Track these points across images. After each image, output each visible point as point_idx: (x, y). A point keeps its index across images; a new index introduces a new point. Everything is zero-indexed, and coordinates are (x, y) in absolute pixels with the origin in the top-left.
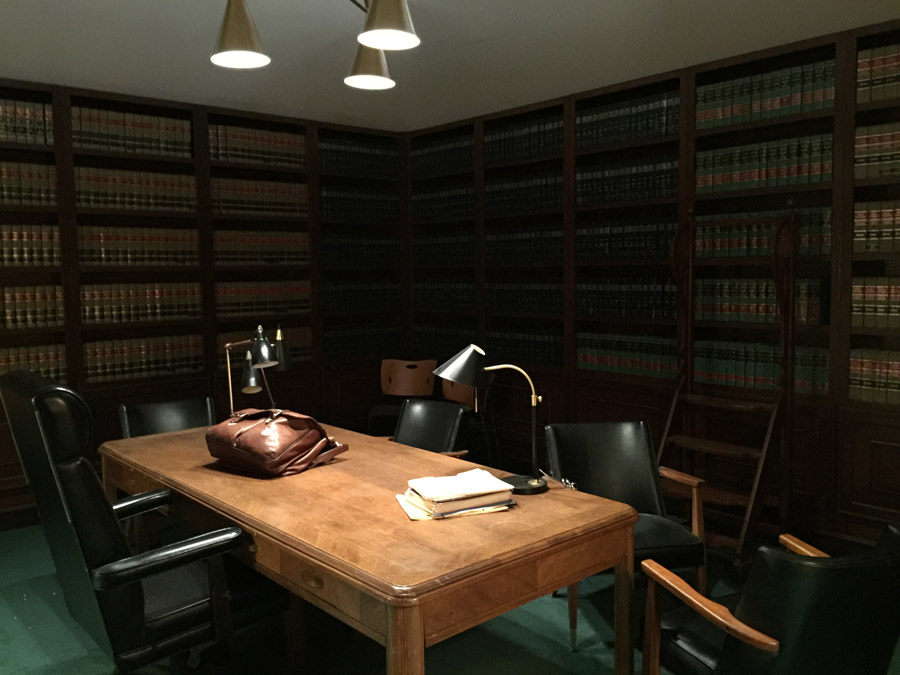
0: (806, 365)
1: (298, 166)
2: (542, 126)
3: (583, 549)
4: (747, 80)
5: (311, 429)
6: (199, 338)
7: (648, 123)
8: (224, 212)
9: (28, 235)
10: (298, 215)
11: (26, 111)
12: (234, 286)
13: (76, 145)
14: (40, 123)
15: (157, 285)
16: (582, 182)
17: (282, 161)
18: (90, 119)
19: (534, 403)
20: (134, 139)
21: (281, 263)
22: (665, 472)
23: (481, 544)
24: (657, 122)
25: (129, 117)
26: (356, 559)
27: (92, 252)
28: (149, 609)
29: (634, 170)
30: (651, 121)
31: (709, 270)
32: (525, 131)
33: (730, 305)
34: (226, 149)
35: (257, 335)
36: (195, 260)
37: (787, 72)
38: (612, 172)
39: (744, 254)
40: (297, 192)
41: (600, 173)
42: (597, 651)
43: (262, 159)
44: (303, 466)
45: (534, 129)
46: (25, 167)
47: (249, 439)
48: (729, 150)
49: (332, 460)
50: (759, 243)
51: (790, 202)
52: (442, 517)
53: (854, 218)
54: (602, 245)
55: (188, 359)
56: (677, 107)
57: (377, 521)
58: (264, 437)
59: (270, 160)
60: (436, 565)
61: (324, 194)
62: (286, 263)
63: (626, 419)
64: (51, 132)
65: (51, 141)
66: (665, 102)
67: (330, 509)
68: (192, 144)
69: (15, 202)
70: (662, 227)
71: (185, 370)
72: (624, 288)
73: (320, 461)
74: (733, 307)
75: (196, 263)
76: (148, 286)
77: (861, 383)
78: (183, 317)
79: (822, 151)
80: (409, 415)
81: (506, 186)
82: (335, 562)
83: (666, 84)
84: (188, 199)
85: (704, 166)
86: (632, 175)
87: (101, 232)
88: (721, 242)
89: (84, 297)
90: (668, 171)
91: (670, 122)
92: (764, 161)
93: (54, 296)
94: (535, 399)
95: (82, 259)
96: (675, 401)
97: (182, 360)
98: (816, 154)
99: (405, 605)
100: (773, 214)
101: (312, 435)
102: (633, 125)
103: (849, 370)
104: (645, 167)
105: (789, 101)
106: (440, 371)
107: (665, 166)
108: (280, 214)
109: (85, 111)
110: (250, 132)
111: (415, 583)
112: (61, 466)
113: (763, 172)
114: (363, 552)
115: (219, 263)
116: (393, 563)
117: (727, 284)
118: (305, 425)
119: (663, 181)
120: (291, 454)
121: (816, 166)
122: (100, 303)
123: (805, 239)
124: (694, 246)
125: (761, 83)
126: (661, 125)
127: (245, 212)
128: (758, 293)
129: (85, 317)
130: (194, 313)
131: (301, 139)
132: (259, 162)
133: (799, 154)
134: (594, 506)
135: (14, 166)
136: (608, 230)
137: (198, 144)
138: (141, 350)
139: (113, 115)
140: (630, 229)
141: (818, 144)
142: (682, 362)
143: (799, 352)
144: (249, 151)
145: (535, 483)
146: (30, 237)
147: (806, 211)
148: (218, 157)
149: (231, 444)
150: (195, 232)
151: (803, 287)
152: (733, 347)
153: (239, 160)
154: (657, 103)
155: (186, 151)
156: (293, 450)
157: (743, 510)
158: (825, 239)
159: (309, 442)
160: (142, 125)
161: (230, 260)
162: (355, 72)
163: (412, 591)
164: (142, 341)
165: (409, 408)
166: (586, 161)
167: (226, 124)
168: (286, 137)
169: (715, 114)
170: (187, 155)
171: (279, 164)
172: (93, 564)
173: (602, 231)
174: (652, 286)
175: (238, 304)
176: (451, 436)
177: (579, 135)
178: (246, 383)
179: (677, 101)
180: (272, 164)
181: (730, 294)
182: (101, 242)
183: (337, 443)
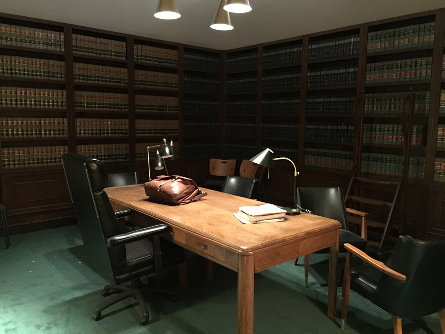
0: (414, 165)
1: (174, 65)
2: (292, 50)
3: (318, 238)
4: (393, 30)
5: (192, 185)
6: (128, 145)
7: (344, 49)
8: (140, 86)
9: (52, 94)
10: (174, 89)
11: (52, 35)
12: (143, 121)
13: (74, 52)
14: (58, 41)
15: (109, 120)
16: (310, 76)
17: (167, 62)
18: (81, 40)
19: (295, 175)
20: (100, 50)
21: (165, 111)
22: (349, 210)
23: (276, 233)
24: (348, 49)
25: (98, 39)
26: (223, 237)
27: (81, 103)
28: (128, 258)
29: (336, 71)
30: (345, 48)
31: (370, 120)
32: (284, 51)
33: (379, 137)
34: (141, 56)
35: (164, 143)
36: (127, 108)
37: (412, 27)
38: (325, 72)
39: (387, 112)
40: (173, 78)
41: (319, 73)
42: (317, 287)
43: (158, 61)
44: (188, 201)
45: (288, 51)
46: (51, 62)
47: (165, 188)
48: (382, 63)
49: (200, 200)
50: (395, 107)
51: (411, 88)
52: (256, 222)
53: (440, 97)
54: (319, 107)
55: (122, 155)
56: (358, 42)
57: (228, 223)
58: (172, 187)
59: (161, 62)
60: (258, 240)
61: (186, 79)
62: (168, 111)
63: (332, 187)
64: (63, 46)
65: (63, 50)
66: (352, 39)
67: (205, 218)
68: (126, 53)
69: (46, 78)
70: (348, 99)
71: (121, 160)
72: (329, 127)
73: (195, 199)
74: (381, 137)
75: (127, 110)
76: (105, 120)
77: (440, 173)
78: (121, 135)
79: (427, 65)
80: (228, 182)
81: (273, 78)
82: (214, 238)
83: (353, 31)
84: (124, 79)
85: (370, 70)
86: (335, 74)
87: (85, 93)
88: (377, 107)
89: (77, 124)
90: (353, 72)
91: (354, 49)
92: (399, 69)
93: (63, 123)
94: (296, 173)
95: (76, 106)
96: (352, 180)
97: (120, 155)
98: (424, 66)
99: (247, 254)
100: (402, 94)
101: (192, 188)
102: (337, 50)
103: (434, 167)
104: (342, 70)
105: (413, 40)
106: (253, 160)
107: (351, 70)
108: (165, 88)
109: (79, 36)
110: (153, 48)
111: (251, 246)
112: (95, 193)
113: (398, 74)
114: (225, 234)
115: (137, 110)
116: (239, 239)
117: (378, 127)
118: (189, 183)
119: (350, 77)
120: (184, 195)
121: (424, 72)
122: (84, 127)
123: (417, 106)
124: (364, 108)
125: (399, 32)
126: (350, 50)
127: (150, 87)
128: (393, 131)
129: (77, 133)
130: (126, 134)
131: (175, 52)
132: (157, 63)
133: (416, 66)
134: (322, 221)
135: (46, 61)
136: (322, 100)
137: (129, 53)
138: (101, 150)
139: (91, 38)
140: (333, 99)
141: (425, 62)
142: (356, 162)
143: (411, 159)
144: (152, 57)
145: (294, 211)
146: (53, 95)
147: (418, 93)
148: (138, 60)
149: (156, 190)
150: (126, 95)
151: (415, 128)
152: (380, 156)
153: (147, 62)
154: (349, 40)
155: (123, 56)
156: (185, 193)
157: (383, 230)
158: (426, 106)
159: (191, 190)
160: (104, 44)
161: (142, 109)
162: (216, 22)
163: (250, 249)
164: (102, 146)
165: (229, 180)
166: (313, 67)
167: (142, 44)
168: (169, 51)
169: (376, 46)
170: (124, 59)
171: (165, 64)
172: (107, 237)
173: (319, 100)
174: (342, 127)
175: (145, 130)
176: (249, 192)
177: (310, 54)
178: (157, 165)
179: (359, 39)
180: (162, 64)
181: (380, 131)
182: (85, 98)
183: (202, 192)
